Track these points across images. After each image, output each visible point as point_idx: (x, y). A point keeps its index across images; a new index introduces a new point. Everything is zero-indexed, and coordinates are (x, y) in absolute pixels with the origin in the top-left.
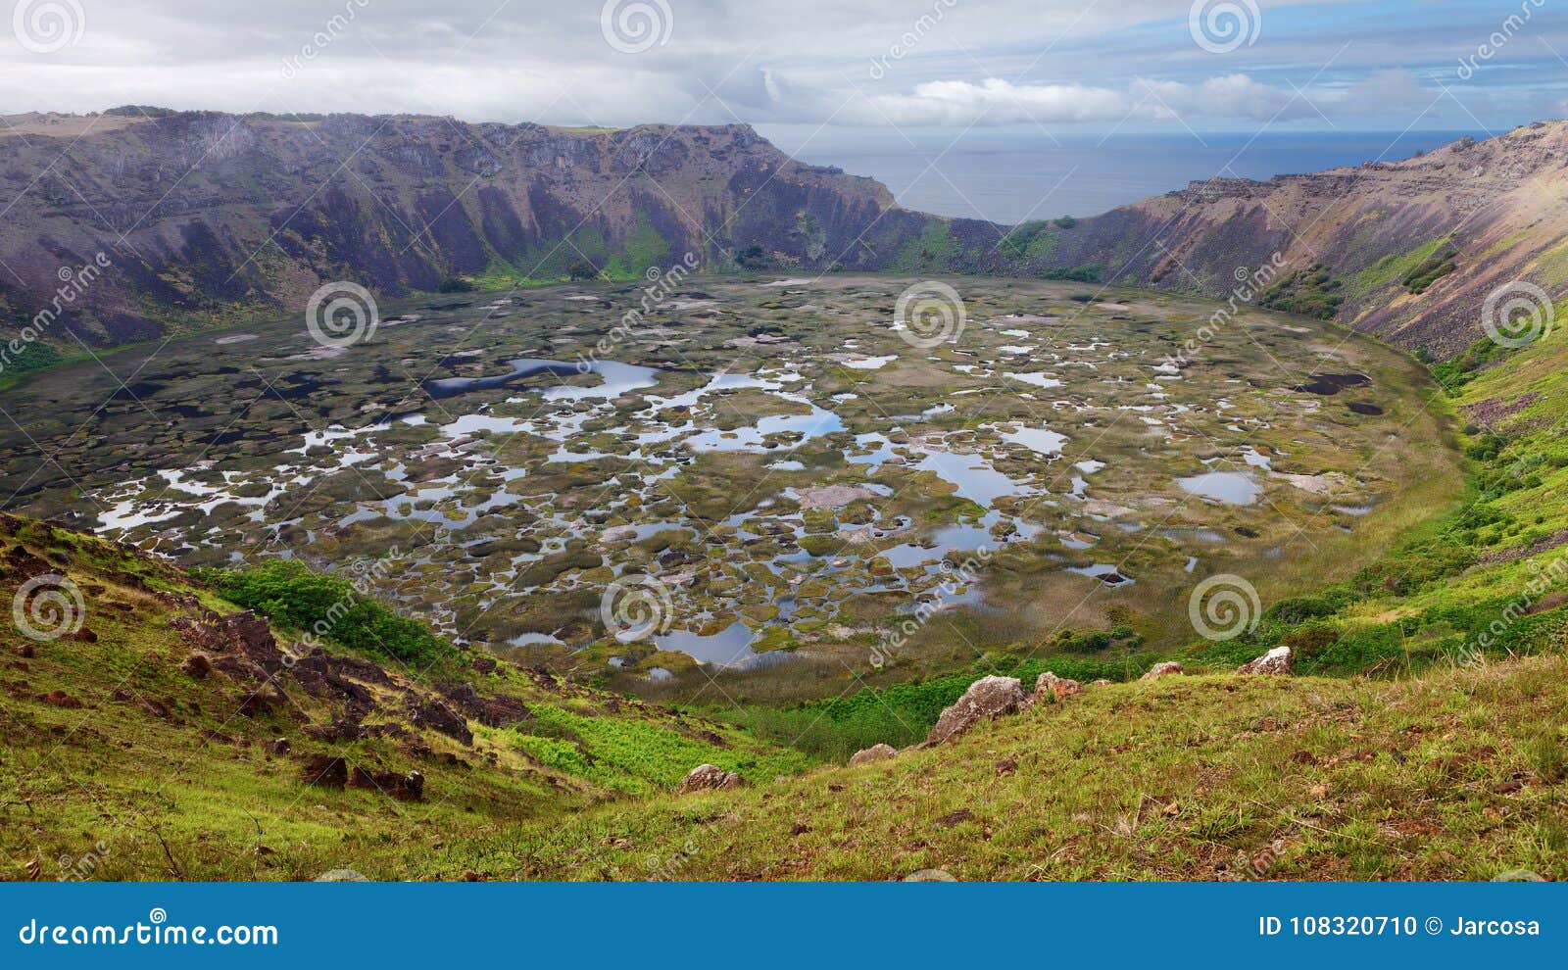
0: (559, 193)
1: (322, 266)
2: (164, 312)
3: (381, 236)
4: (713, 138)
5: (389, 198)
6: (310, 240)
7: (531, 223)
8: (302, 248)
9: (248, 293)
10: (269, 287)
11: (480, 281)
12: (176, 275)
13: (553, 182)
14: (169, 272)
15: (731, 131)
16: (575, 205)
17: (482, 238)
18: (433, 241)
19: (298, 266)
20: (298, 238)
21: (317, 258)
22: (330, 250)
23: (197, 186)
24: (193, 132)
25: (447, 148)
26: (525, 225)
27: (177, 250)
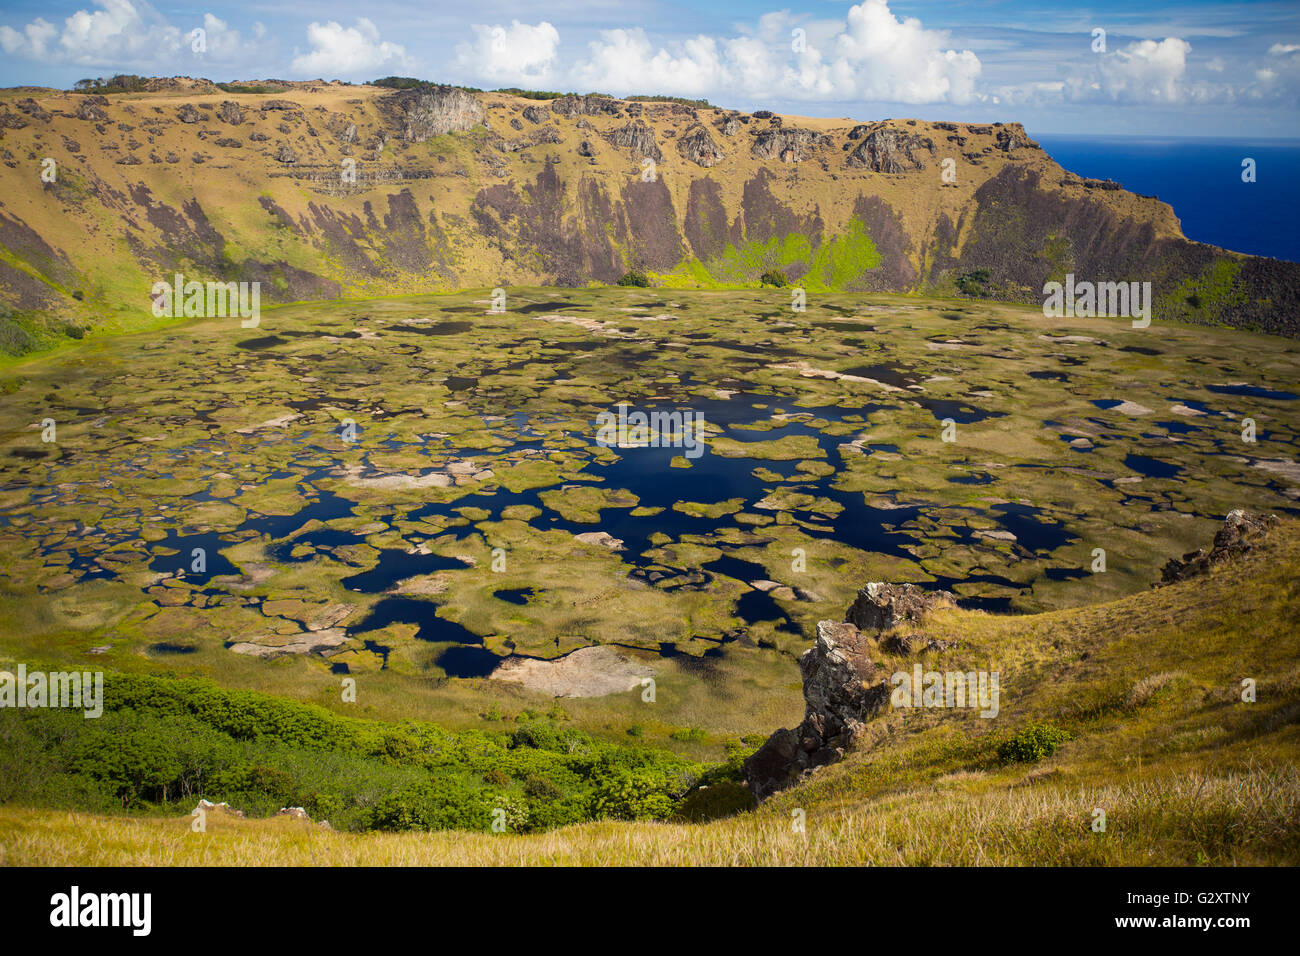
0: (777, 190)
1: (510, 246)
2: (347, 275)
3: (579, 221)
4: (971, 138)
5: (598, 183)
6: (506, 218)
7: (737, 220)
8: (496, 226)
9: (431, 265)
10: (452, 263)
11: (663, 277)
12: (370, 242)
13: (774, 178)
14: (366, 239)
15: (995, 131)
16: (790, 205)
17: (681, 232)
18: (629, 232)
19: (486, 243)
20: (495, 215)
21: (508, 237)
22: (523, 232)
23: (415, 158)
24: (424, 107)
25: (673, 134)
26: (731, 222)
27: (380, 218)
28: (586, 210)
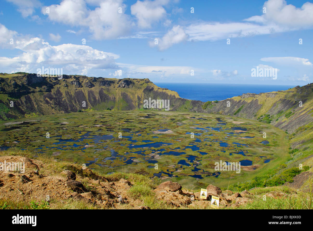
0: (105, 92)
3: (66, 100)
4: (140, 81)
5: (69, 92)
6: (51, 100)
7: (99, 98)
8: (49, 102)
9: (36, 111)
11: (86, 110)
12: (22, 107)
15: (144, 80)
16: (108, 95)
17: (88, 101)
18: (77, 102)
19: (48, 105)
21: (52, 104)
22: (55, 103)
24: (31, 78)
25: (83, 82)
26: (97, 99)
27: (23, 101)
28: (68, 98)
